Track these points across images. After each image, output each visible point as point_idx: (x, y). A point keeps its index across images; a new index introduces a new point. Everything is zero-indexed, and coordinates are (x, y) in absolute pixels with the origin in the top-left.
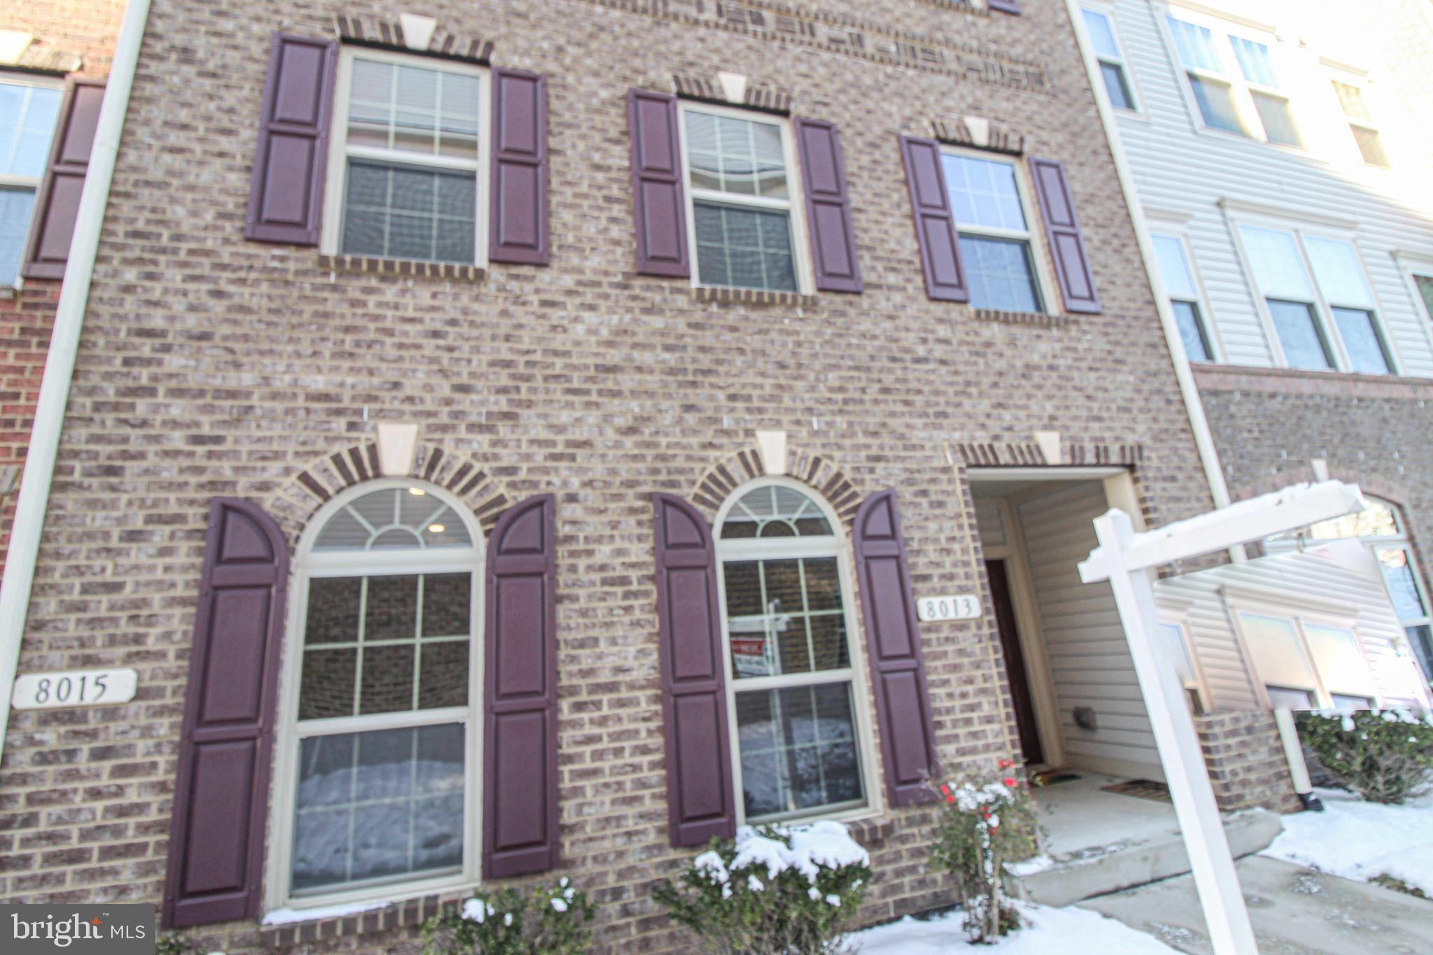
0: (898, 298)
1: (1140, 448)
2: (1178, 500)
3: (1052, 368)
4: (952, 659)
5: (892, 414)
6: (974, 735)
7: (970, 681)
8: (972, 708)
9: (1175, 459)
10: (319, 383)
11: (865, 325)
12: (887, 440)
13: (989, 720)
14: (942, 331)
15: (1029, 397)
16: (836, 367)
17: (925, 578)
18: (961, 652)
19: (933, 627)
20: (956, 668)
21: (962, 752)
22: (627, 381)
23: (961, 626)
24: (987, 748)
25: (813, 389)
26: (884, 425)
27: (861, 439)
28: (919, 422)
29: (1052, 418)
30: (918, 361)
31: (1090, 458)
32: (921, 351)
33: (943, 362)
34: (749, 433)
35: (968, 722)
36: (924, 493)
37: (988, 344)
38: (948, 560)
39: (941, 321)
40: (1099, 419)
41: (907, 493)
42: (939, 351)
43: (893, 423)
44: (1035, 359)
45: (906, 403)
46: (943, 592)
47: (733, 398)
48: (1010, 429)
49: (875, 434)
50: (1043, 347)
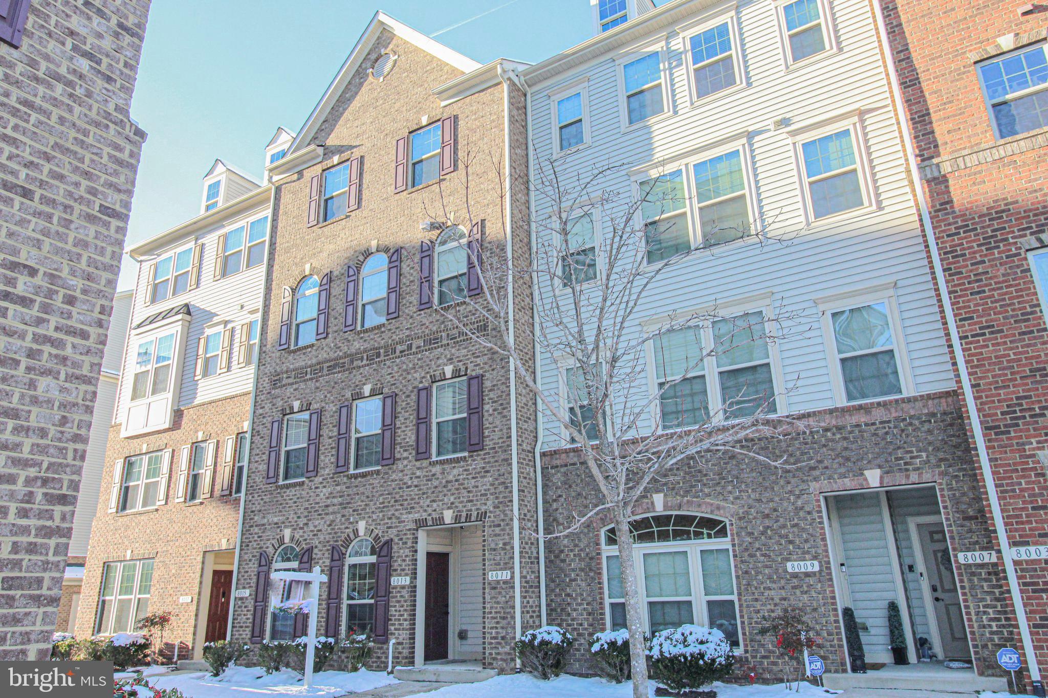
0: (405, 462)
1: (486, 513)
2: (499, 535)
3: (457, 480)
4: (399, 599)
5: (397, 510)
6: (400, 624)
7: (402, 606)
8: (402, 615)
9: (502, 516)
10: (276, 520)
11: (394, 476)
12: (394, 520)
13: (406, 620)
14: (418, 473)
15: (445, 495)
16: (382, 495)
17: (396, 570)
18: (402, 596)
19: (395, 588)
20: (399, 602)
21: (396, 629)
22: (331, 509)
23: (403, 587)
24: (403, 629)
25: (375, 504)
26: (393, 515)
27: (386, 521)
28: (404, 512)
29: (452, 503)
30: (408, 487)
31: (463, 520)
32: (410, 483)
33: (416, 486)
34: (357, 522)
35: (399, 620)
36: (401, 539)
37: (434, 475)
38: (404, 564)
39: (418, 469)
40: (471, 501)
41: (396, 540)
42: (416, 482)
43: (397, 514)
44: (451, 477)
45: (402, 505)
46: (400, 575)
47: (354, 511)
48: (435, 510)
49: (390, 518)
50: (455, 472)
